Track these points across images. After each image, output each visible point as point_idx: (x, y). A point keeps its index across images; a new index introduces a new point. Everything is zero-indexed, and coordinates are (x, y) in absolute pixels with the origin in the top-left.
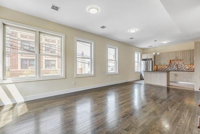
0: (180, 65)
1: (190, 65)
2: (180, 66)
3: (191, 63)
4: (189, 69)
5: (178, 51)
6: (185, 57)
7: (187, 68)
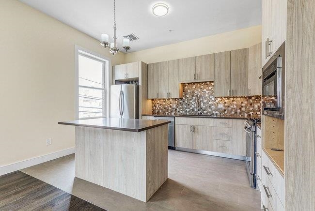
0: (206, 98)
1: (228, 98)
2: (205, 101)
3: (230, 91)
4: (225, 110)
5: (201, 57)
6: (216, 74)
7: (221, 106)
